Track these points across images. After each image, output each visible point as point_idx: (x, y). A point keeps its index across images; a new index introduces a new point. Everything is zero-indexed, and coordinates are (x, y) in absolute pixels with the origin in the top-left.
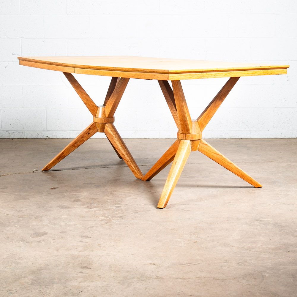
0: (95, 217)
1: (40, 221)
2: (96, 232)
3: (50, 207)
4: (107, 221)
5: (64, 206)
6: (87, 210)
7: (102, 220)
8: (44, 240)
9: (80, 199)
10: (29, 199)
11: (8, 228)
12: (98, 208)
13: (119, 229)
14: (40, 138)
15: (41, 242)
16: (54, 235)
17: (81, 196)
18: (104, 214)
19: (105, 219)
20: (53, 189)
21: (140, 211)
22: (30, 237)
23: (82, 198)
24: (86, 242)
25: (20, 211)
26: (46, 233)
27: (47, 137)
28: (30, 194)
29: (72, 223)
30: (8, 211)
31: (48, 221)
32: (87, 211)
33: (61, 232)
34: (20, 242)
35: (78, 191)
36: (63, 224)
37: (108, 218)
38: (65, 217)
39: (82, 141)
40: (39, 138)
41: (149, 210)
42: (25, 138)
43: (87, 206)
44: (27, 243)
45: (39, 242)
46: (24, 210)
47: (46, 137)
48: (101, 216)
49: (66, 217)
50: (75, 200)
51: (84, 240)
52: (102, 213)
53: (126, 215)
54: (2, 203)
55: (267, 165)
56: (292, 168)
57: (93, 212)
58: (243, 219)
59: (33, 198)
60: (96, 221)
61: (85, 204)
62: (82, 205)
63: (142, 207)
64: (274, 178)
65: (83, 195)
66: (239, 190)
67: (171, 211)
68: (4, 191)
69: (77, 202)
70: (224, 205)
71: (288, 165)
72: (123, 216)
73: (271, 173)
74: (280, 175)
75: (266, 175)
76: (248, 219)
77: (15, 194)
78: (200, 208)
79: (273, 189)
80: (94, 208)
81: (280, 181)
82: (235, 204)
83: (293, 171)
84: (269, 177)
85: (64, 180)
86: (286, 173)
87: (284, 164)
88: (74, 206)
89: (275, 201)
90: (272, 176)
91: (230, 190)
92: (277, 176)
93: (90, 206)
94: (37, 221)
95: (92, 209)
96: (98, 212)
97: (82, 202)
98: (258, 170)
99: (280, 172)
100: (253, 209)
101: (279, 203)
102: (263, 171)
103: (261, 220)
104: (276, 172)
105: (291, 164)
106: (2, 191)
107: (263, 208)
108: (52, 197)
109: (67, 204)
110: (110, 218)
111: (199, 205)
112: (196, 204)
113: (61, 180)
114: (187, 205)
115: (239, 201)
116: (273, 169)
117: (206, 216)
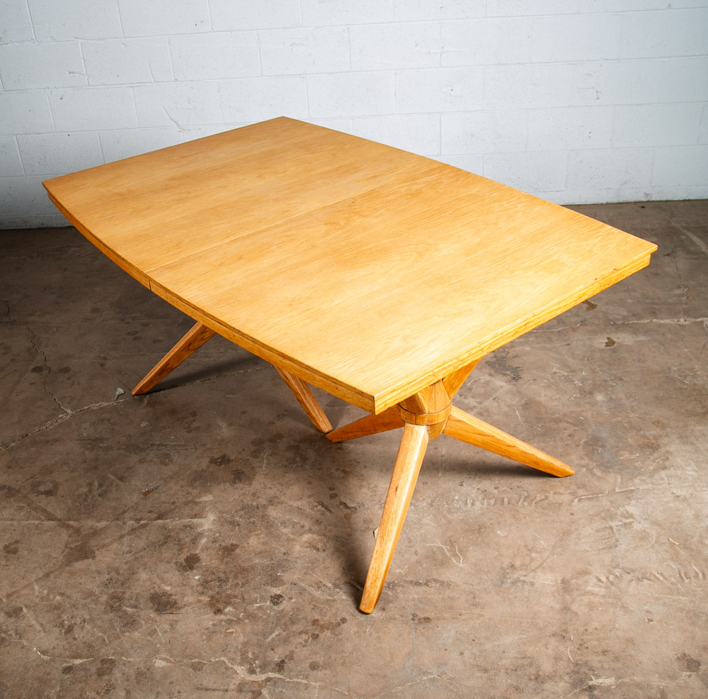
0: (227, 668)
1: (107, 692)
3: (133, 602)
4: (250, 696)
5: (165, 594)
6: (210, 619)
7: (240, 688)
9: (197, 552)
12: (233, 605)
17: (200, 535)
18: (246, 644)
19: (248, 678)
21: (322, 628)
23: (203, 549)
25: (69, 630)
28: (101, 525)
30: (44, 630)
31: (125, 693)
32: (210, 624)
35: (196, 504)
37: (253, 672)
38: (162, 664)
39: (202, 339)
41: (344, 620)
43: (212, 598)
46: (79, 621)
48: (239, 657)
49: (165, 664)
50: (187, 560)
52: (242, 638)
53: (291, 657)
54: (38, 580)
55: (569, 345)
56: (619, 359)
57: (223, 630)
58: (550, 677)
59: (103, 546)
60: (227, 691)
61: (207, 582)
62: (200, 589)
63: (328, 600)
64: (589, 415)
65: (206, 527)
66: (527, 491)
67: (390, 626)
68: (49, 509)
69: (191, 568)
70: (503, 583)
71: (610, 343)
72: (286, 661)
73: (581, 390)
74: (600, 397)
75: (573, 398)
76: (561, 677)
77: (68, 527)
78: (451, 608)
79: (597, 483)
80: (227, 610)
81: (604, 435)
82: (525, 576)
83: (623, 378)
84: (579, 409)
85: (171, 441)
86: (610, 388)
87: (601, 342)
88: (183, 595)
89: (607, 558)
90: (586, 403)
91: (509, 490)
92: (595, 404)
93: (218, 593)
94: (100, 690)
95: (222, 617)
96: (232, 633)
97: (201, 567)
98: (555, 373)
99: (599, 383)
100: (566, 609)
101: (617, 572)
102: (564, 375)
103: (591, 683)
104: (591, 382)
105: (614, 338)
106: (44, 511)
107: (586, 599)
108: (142, 543)
109: (170, 581)
110: (258, 670)
111: (449, 585)
112: (442, 583)
113: (166, 445)
114: (424, 588)
115: (532, 560)
116: (583, 367)
117: (467, 654)
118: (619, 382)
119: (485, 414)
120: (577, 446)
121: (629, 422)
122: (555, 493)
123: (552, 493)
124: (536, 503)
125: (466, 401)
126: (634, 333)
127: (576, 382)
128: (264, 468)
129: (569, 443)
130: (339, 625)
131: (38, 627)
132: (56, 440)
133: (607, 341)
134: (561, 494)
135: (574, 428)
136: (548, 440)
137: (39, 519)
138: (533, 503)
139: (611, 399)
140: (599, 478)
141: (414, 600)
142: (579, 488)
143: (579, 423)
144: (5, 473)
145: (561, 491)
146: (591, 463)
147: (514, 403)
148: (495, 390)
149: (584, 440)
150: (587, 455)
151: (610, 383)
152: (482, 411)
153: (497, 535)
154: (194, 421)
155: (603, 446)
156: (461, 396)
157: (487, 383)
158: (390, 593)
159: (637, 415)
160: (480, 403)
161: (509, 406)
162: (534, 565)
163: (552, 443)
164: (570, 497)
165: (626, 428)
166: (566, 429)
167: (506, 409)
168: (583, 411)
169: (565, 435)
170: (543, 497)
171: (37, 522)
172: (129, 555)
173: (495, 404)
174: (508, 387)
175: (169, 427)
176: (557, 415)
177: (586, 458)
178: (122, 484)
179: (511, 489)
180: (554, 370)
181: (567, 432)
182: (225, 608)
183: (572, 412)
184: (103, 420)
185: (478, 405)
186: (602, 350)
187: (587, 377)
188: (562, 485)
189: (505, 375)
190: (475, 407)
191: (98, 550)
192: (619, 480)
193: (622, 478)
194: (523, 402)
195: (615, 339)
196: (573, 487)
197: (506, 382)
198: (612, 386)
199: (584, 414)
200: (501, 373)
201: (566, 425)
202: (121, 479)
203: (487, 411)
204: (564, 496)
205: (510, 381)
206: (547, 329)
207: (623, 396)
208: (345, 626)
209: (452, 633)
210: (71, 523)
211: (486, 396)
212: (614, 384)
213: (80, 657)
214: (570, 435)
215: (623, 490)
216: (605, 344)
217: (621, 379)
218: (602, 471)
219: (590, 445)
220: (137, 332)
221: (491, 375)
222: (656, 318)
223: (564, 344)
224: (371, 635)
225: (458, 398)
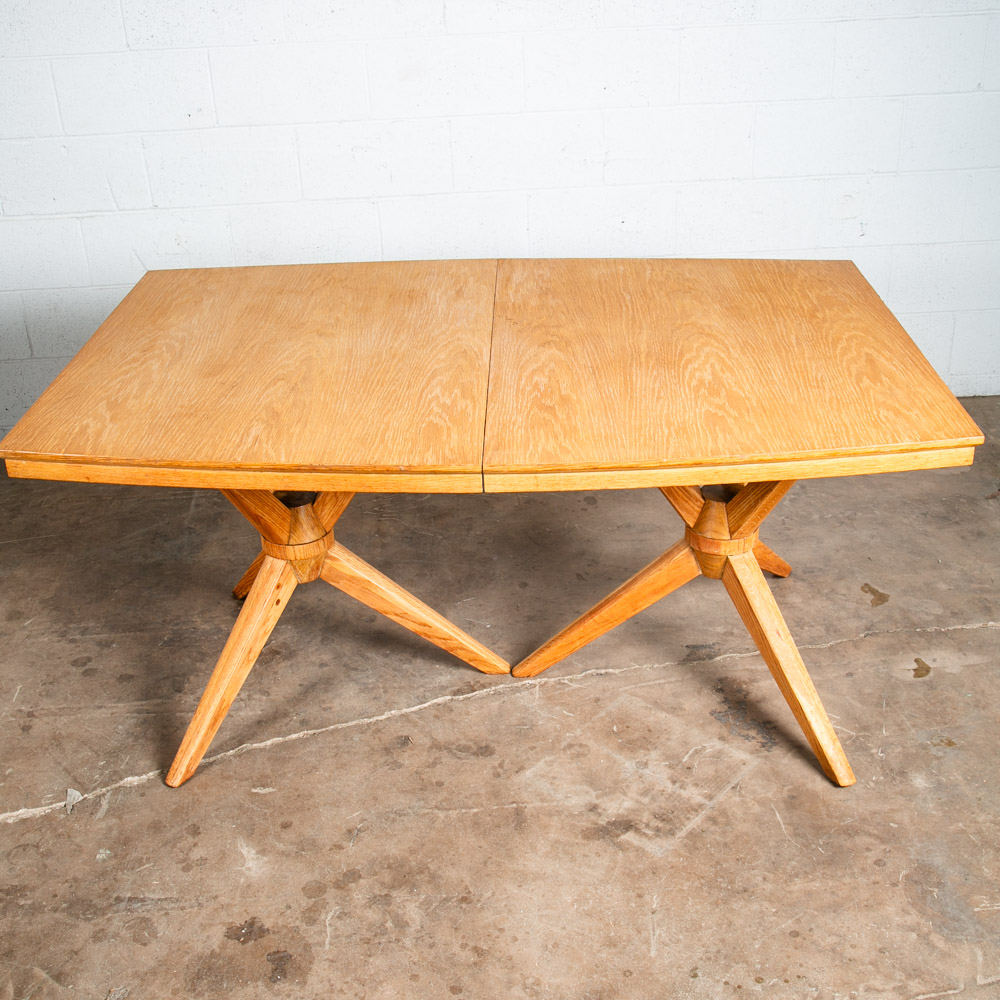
55: (850, 674)
56: (942, 702)
64: (907, 820)
66: (817, 986)
71: (922, 670)
73: (885, 766)
74: (919, 781)
75: (872, 784)
79: (940, 966)
81: (938, 860)
83: (954, 740)
84: (887, 807)
85: (154, 891)
86: (935, 762)
87: (905, 668)
90: (897, 793)
91: (782, 984)
92: (911, 795)
99: (914, 751)
102: (850, 737)
104: (900, 749)
105: (927, 660)
113: (143, 900)
116: (881, 720)
118: (948, 749)
119: (721, 820)
120: (895, 885)
121: (979, 832)
122: (868, 990)
123: (861, 988)
125: (684, 794)
126: (960, 650)
127: (874, 751)
128: (327, 947)
129: (879, 878)
133: (915, 666)
134: (878, 991)
135: (883, 847)
136: (839, 873)
139: (940, 783)
140: (945, 956)
142: (909, 976)
143: (890, 836)
145: (877, 983)
146: (923, 921)
147: (770, 795)
148: (733, 769)
149: (904, 872)
150: (913, 905)
151: (933, 751)
152: (715, 813)
154: (195, 845)
155: (939, 884)
156: (674, 782)
157: (718, 755)
159: (991, 817)
160: (710, 797)
161: (762, 803)
163: (847, 880)
165: (975, 846)
166: (868, 849)
167: (757, 809)
168: (893, 810)
169: (869, 861)
173: (737, 799)
174: (756, 763)
175: (148, 859)
176: (849, 821)
177: (913, 911)
178: (60, 989)
179: (786, 981)
181: (872, 856)
183: (875, 813)
185: (706, 802)
186: (910, 685)
187: (891, 740)
188: (879, 972)
189: (747, 737)
190: (701, 806)
192: (980, 959)
193: (985, 955)
194: (785, 794)
195: (929, 663)
196: (899, 975)
197: (752, 753)
198: (938, 758)
199: (897, 817)
200: (740, 735)
201: (868, 840)
202: (59, 977)
203: (724, 813)
204: (885, 994)
205: (757, 751)
206: (810, 643)
207: (960, 778)
211: (718, 782)
212: (940, 754)
214: (878, 862)
215: (990, 980)
216: (913, 673)
217: (950, 743)
218: (947, 940)
219: (916, 882)
221: (722, 738)
222: (993, 620)
223: (843, 673)
225: (670, 787)
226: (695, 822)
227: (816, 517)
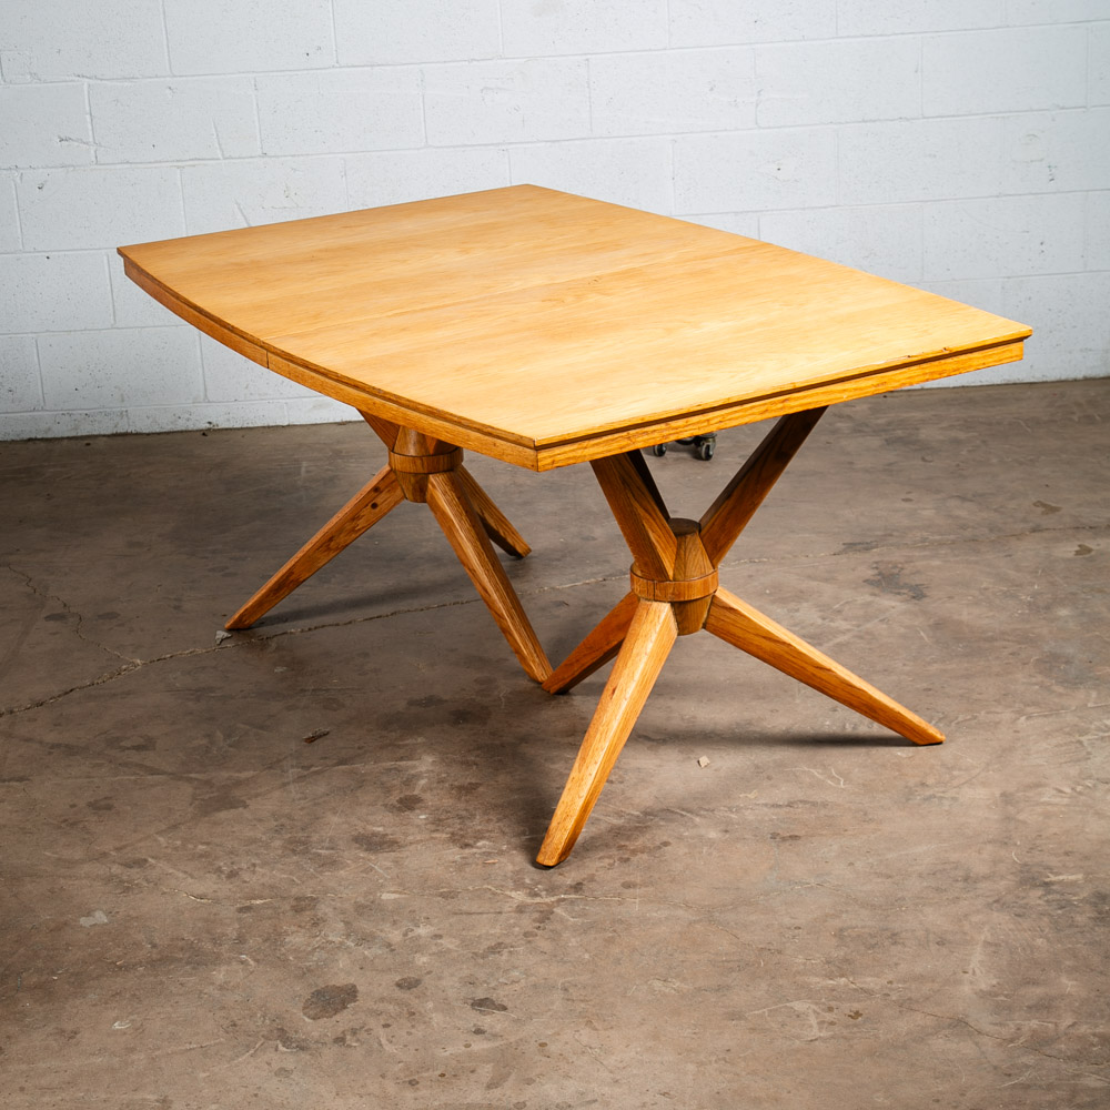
0: (494, 894)
1: (315, 924)
2: (516, 973)
3: (326, 844)
4: (536, 915)
5: (374, 834)
6: (454, 853)
7: (521, 909)
8: (354, 1032)
9: (416, 793)
10: (246, 806)
11: (220, 975)
12: (489, 839)
13: (587, 956)
14: (184, 429)
15: (348, 1037)
16: (382, 1000)
17: (418, 776)
18: (518, 872)
19: (529, 900)
20: (311, 740)
21: (634, 852)
22: (307, 1019)
23: (424, 790)
24: (495, 1036)
25: (232, 875)
26: (350, 993)
27: (208, 426)
28: (244, 775)
29: (423, 931)
30: (192, 877)
31: (342, 924)
32: (457, 857)
33: (399, 985)
34: (281, 1048)
35: (399, 746)
36: (395, 936)
37: (536, 895)
38: (393, 896)
40: (182, 432)
41: (666, 844)
42: (131, 434)
43: (453, 834)
44: (302, 1049)
45: (340, 1040)
46: (244, 866)
47: (204, 426)
48: (511, 884)
49: (397, 896)
50: (400, 801)
51: (488, 1021)
52: (510, 867)
53: (592, 879)
54: (160, 833)
55: (1010, 556)
56: (1099, 568)
57: (480, 862)
58: (986, 878)
59: (257, 795)
60: (500, 913)
61: (440, 820)
62: (433, 827)
63: (637, 827)
64: (1045, 632)
65: (423, 769)
66: (943, 713)
67: (738, 846)
68: (148, 763)
69: (411, 809)
70: (908, 800)
71: (1083, 550)
72: (585, 883)
73: (1032, 605)
74: (1064, 612)
75: (1017, 615)
76: (1002, 877)
77: (190, 780)
78: (830, 825)
79: (1056, 700)
80: (479, 844)
81: (1070, 651)
82: (943, 792)
84: (1028, 626)
85: (335, 686)
86: (1083, 601)
87: (1067, 550)
88: (406, 834)
89: (1073, 771)
90: (1040, 619)
92: (1055, 619)
93: (461, 829)
94: (303, 924)
95: (474, 850)
96: (494, 863)
97: (427, 808)
98: (986, 589)
99: (1063, 596)
100: (1008, 818)
101: (1089, 783)
102: (1001, 591)
103: (1047, 880)
104: (1049, 595)
105: (1090, 544)
106: (141, 766)
107: (1039, 809)
108: (321, 788)
109: (381, 823)
110: (544, 893)
111: (824, 805)
112: (814, 804)
113: (326, 690)
114: (787, 809)
115: (953, 778)
116: (1034, 580)
117: (859, 865)
118: (1097, 594)
119: (867, 637)
120: (1025, 663)
122: (988, 713)
123: (983, 712)
124: (958, 723)
125: (833, 625)
127: (1023, 597)
129: (1011, 661)
130: (659, 848)
131: (181, 875)
132: (128, 693)
133: (1078, 549)
134: (997, 713)
135: (1019, 646)
136: (975, 660)
137: (135, 774)
138: (953, 724)
139: (1083, 612)
140: (1061, 695)
141: (771, 820)
142: (1028, 705)
143: (1028, 641)
144: (51, 731)
145: (998, 710)
146: (1047, 680)
147: (916, 623)
148: (882, 610)
149: (1036, 658)
150: (1040, 673)
151: (1083, 596)
152: (862, 634)
153: (897, 756)
154: (368, 662)
155: (1067, 662)
156: (824, 619)
157: (869, 604)
158: (733, 816)
160: (858, 626)
161: (908, 627)
162: (955, 783)
163: (982, 663)
164: (1013, 716)
166: (1005, 648)
167: (902, 630)
168: (1034, 628)
169: (1005, 653)
170: (969, 717)
171: (133, 778)
172: (302, 802)
173: (884, 626)
174: (905, 607)
175: (325, 671)
176: (990, 634)
177: (1039, 676)
178: (265, 732)
180: (984, 585)
181: (1008, 651)
182: (475, 842)
183: (1016, 629)
184: (204, 668)
185: (854, 628)
186: (1069, 560)
187: (1042, 591)
189: (899, 594)
190: (849, 630)
191: (249, 799)
192: (1094, 695)
193: (1099, 693)
194: (931, 622)
195: (1092, 546)
196: (1018, 705)
197: (901, 602)
198: (1085, 599)
199: (1036, 631)
200: (891, 592)
201: (1005, 643)
202: (261, 728)
203: (870, 633)
204: (1003, 715)
205: (907, 601)
207: (1104, 609)
208: (669, 848)
209: (835, 847)
210: (193, 775)
211: (867, 618)
212: (1089, 597)
213: (261, 898)
214: (1013, 654)
215: (1099, 705)
216: (1074, 553)
217: (1101, 591)
218: (1066, 688)
219: (1046, 662)
220: (227, 568)
221: (874, 595)
223: (1002, 555)
224: (710, 854)
225: (820, 621)
226: (841, 639)
227: (994, 461)
